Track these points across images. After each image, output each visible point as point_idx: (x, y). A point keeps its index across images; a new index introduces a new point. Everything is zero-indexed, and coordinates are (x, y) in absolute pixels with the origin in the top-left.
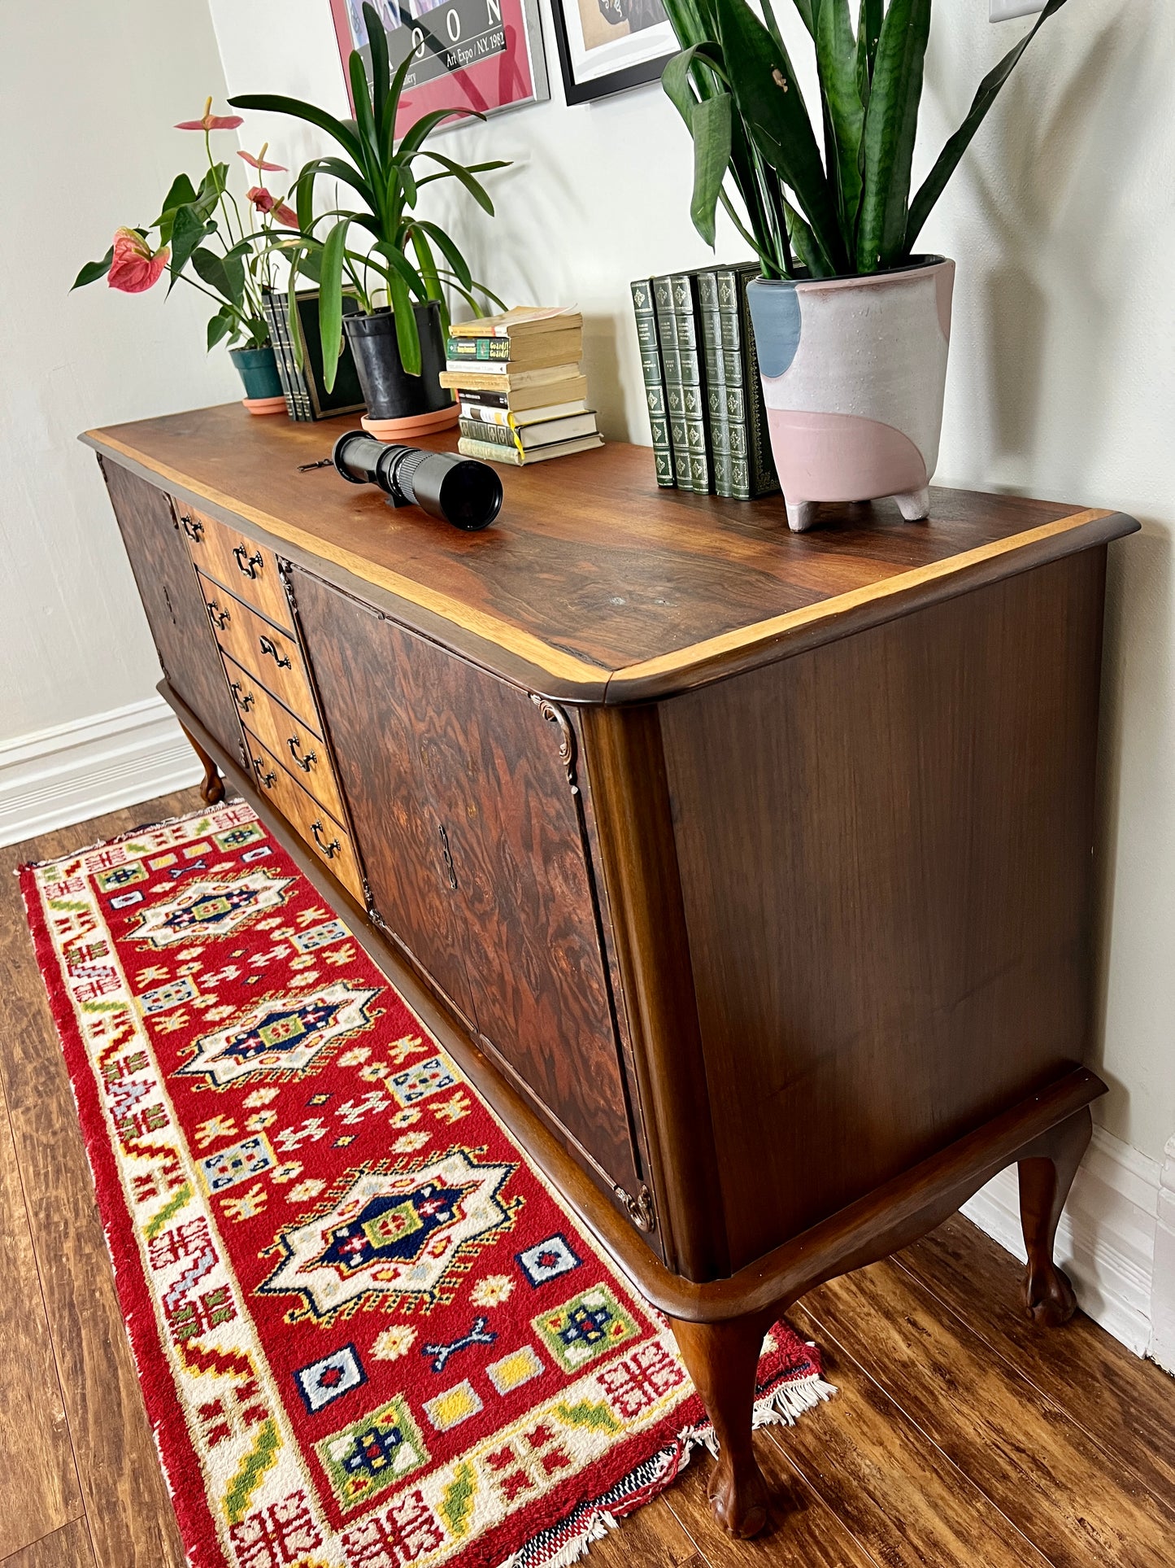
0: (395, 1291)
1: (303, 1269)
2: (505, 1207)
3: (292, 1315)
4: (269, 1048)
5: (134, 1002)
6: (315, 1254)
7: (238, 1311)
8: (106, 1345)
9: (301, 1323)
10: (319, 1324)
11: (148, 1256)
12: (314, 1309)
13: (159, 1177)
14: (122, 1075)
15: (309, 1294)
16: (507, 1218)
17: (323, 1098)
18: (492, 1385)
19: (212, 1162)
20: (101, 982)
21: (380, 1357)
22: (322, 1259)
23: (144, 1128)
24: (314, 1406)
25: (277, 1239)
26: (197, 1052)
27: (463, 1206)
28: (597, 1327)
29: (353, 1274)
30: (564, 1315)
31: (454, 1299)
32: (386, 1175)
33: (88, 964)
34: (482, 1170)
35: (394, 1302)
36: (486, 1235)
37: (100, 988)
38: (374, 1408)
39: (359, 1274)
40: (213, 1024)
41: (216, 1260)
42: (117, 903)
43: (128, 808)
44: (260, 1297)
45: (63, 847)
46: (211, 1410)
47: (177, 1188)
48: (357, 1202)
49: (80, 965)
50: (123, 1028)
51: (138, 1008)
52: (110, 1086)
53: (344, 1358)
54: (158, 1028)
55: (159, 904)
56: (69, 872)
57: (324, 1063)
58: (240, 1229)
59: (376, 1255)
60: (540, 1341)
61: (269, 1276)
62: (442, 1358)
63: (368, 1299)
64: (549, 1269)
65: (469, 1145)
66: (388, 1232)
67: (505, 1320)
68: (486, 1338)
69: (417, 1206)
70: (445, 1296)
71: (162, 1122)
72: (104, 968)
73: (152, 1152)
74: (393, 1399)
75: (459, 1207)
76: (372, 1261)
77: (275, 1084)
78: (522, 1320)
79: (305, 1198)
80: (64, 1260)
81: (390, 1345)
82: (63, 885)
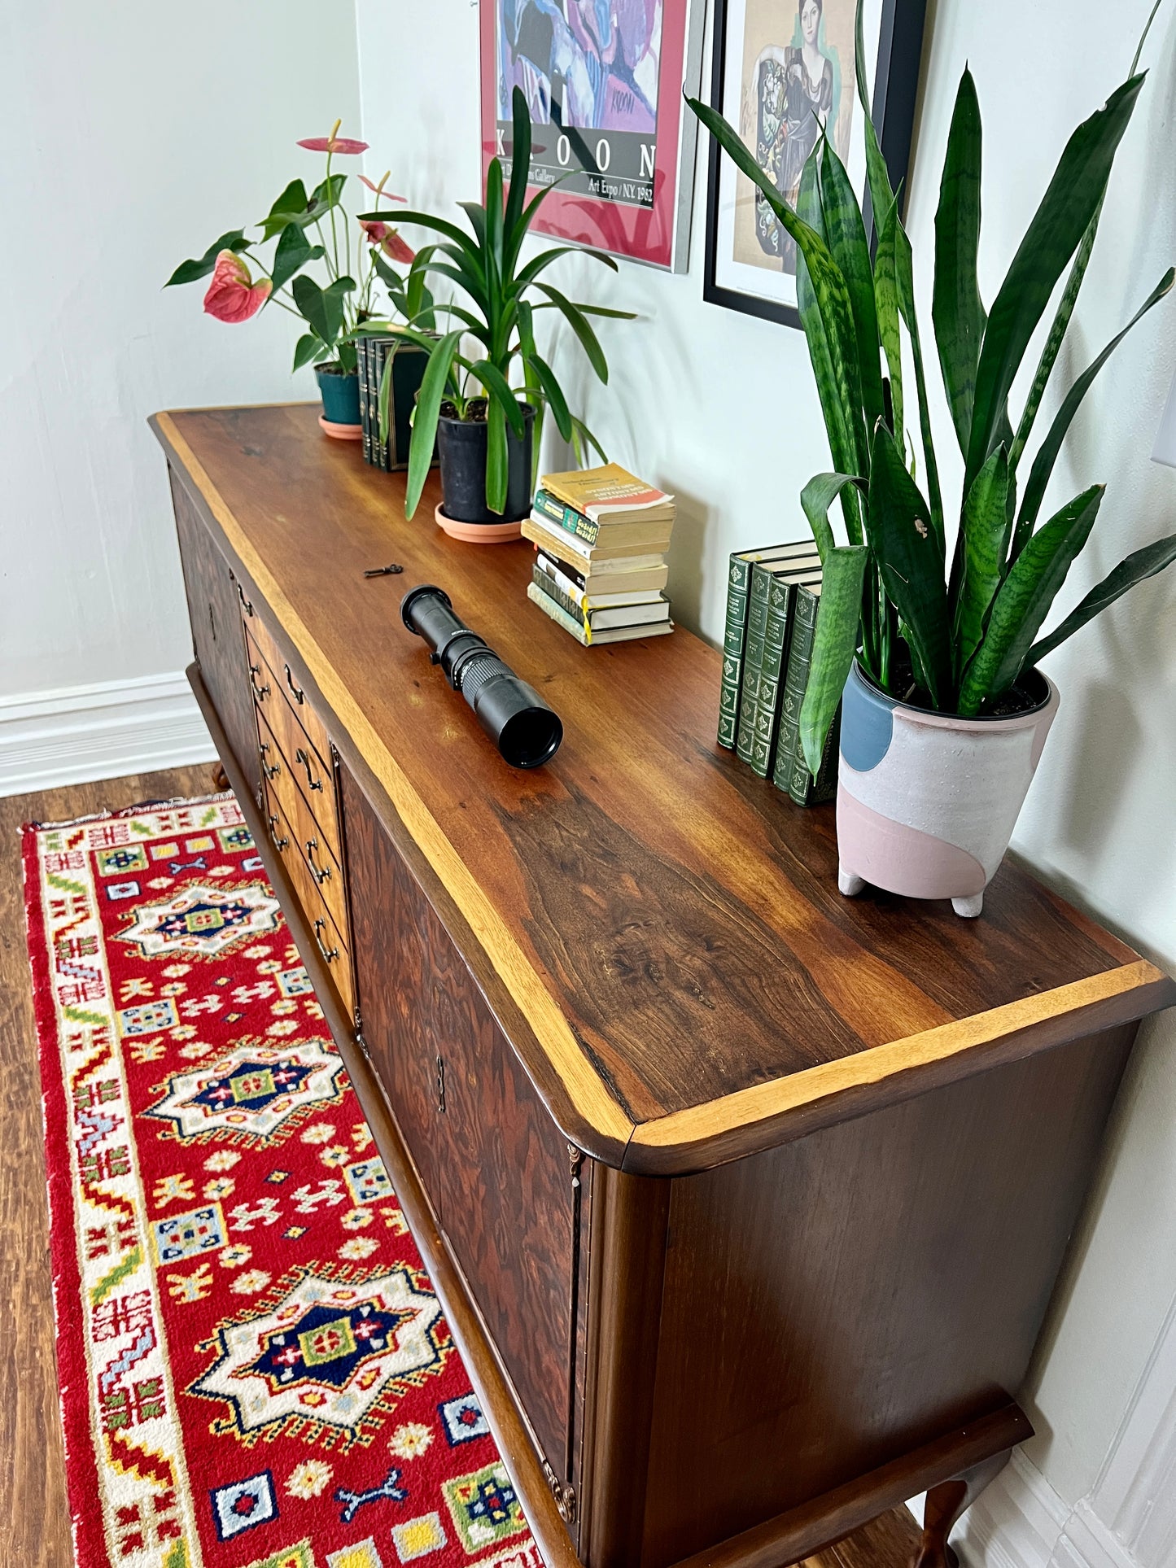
0: (319, 1419)
1: (236, 1374)
2: (438, 1346)
3: (217, 1425)
4: (238, 1104)
5: (115, 1018)
6: (249, 1360)
7: (168, 1408)
8: (38, 1414)
9: (225, 1436)
10: (242, 1441)
11: (91, 1324)
12: (239, 1422)
13: (113, 1233)
14: (93, 1103)
15: (237, 1405)
16: (438, 1360)
17: (282, 1176)
18: (395, 1549)
19: (166, 1228)
20: (87, 986)
21: (293, 1493)
22: (255, 1367)
23: (106, 1172)
24: (225, 1534)
25: (215, 1332)
26: (168, 1092)
27: (397, 1334)
28: (504, 1508)
29: (282, 1391)
30: (474, 1485)
31: (373, 1442)
32: (329, 1281)
33: (76, 961)
34: (421, 1298)
35: (316, 1432)
36: (414, 1375)
37: (84, 993)
38: (280, 1549)
39: (288, 1392)
40: (189, 1062)
41: (155, 1344)
42: (113, 892)
43: (139, 775)
44: (189, 1397)
45: (69, 809)
46: (129, 1515)
47: (128, 1250)
48: (297, 1307)
49: (68, 960)
50: (101, 1048)
51: (118, 1026)
52: (80, 1113)
53: (259, 1485)
54: (134, 1055)
55: (154, 903)
56: (72, 842)
57: (289, 1134)
58: (182, 1312)
59: (306, 1374)
60: (447, 1509)
61: (202, 1374)
62: (352, 1507)
63: (291, 1423)
64: (468, 1427)
65: (414, 1266)
66: (322, 1350)
67: (418, 1478)
68: (397, 1494)
69: (354, 1326)
70: (365, 1437)
71: (124, 1169)
72: (92, 969)
73: (110, 1201)
74: (300, 1543)
75: (394, 1336)
76: (301, 1380)
77: (237, 1149)
78: (433, 1482)
79: (249, 1291)
80: (11, 1306)
81: (305, 1481)
82: (63, 858)
